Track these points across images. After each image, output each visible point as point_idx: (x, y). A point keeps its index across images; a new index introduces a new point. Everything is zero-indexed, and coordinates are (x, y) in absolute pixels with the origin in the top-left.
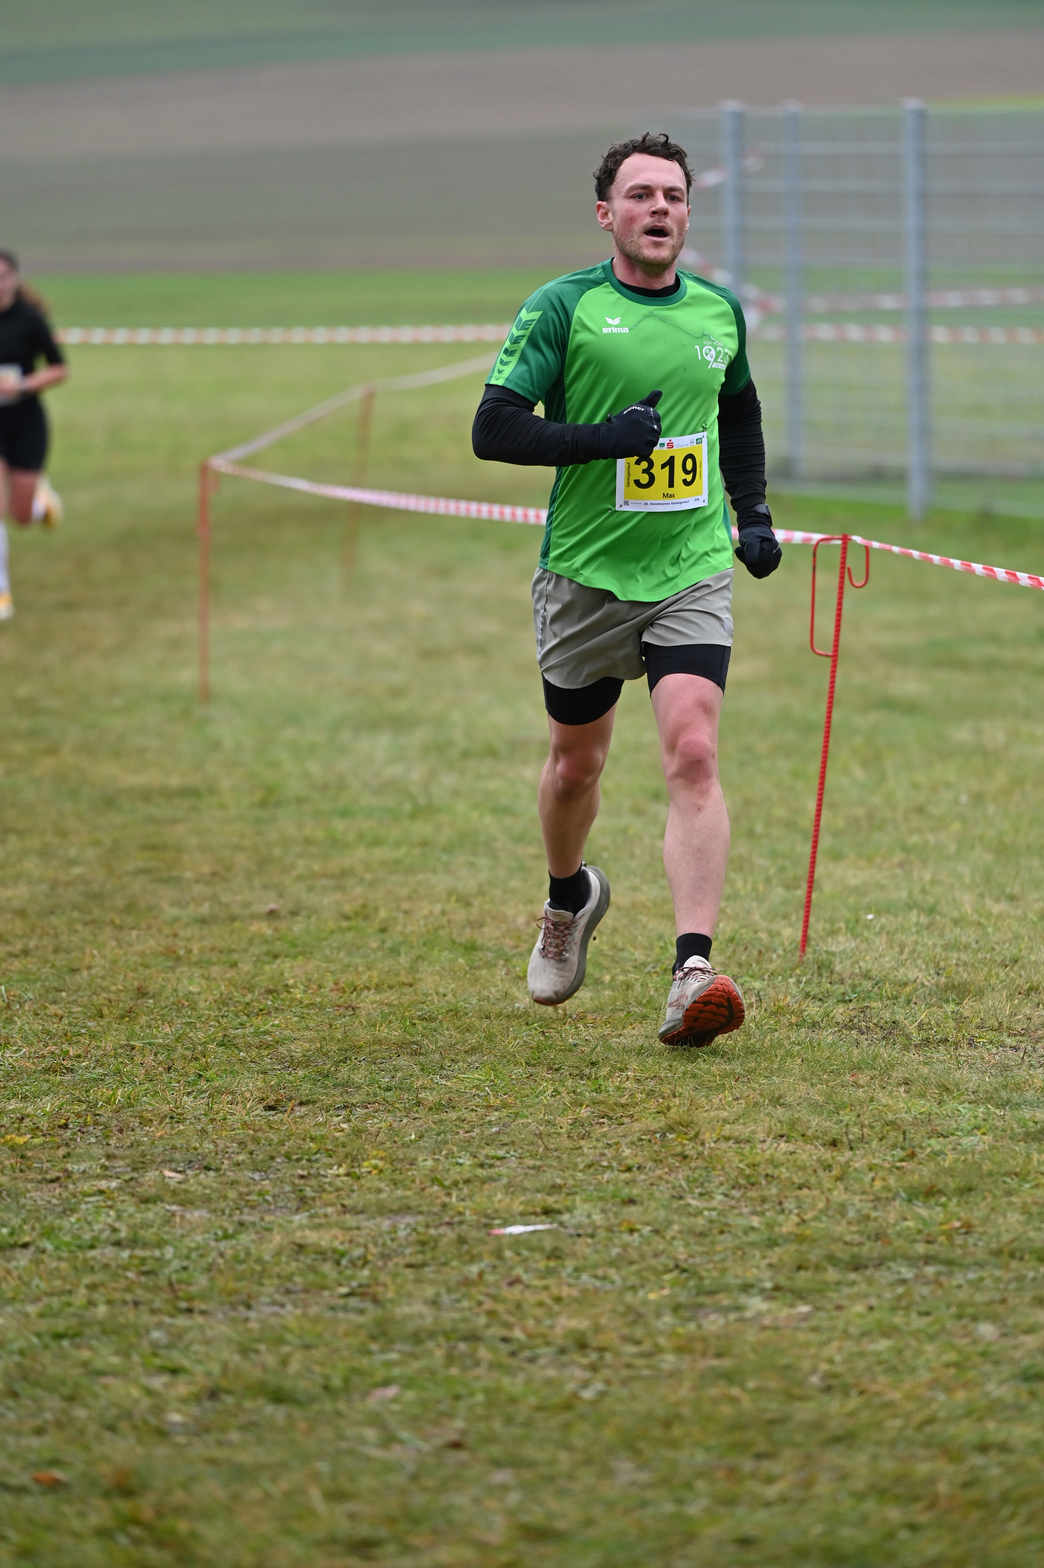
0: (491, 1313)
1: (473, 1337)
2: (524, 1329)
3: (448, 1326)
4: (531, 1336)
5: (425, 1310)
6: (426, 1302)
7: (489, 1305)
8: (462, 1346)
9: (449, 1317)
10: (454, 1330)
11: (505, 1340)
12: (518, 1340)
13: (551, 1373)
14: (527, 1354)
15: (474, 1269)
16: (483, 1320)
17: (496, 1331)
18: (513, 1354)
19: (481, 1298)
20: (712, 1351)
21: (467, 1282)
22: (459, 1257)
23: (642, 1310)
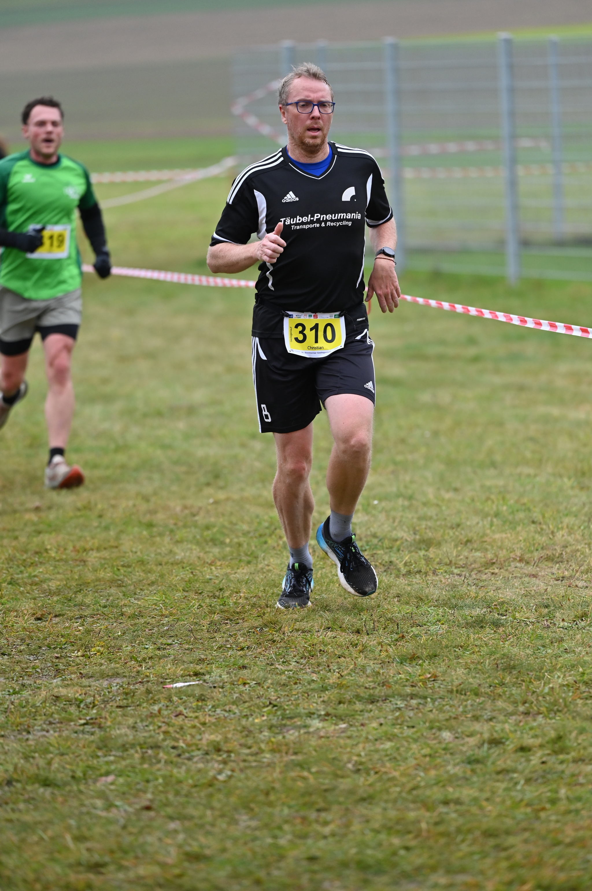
0: (166, 733)
1: (156, 747)
2: (184, 741)
3: (142, 741)
4: (188, 745)
5: (129, 732)
6: (128, 728)
7: (164, 728)
8: (150, 752)
9: (142, 735)
10: (145, 743)
11: (174, 748)
12: (182, 747)
13: (201, 765)
14: (187, 755)
15: (156, 708)
16: (161, 737)
17: (169, 743)
18: (179, 755)
19: (160, 724)
20: (291, 751)
21: (152, 715)
22: (147, 701)
23: (252, 729)
